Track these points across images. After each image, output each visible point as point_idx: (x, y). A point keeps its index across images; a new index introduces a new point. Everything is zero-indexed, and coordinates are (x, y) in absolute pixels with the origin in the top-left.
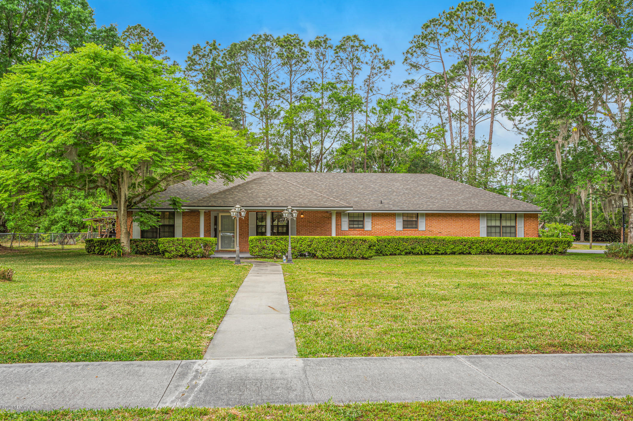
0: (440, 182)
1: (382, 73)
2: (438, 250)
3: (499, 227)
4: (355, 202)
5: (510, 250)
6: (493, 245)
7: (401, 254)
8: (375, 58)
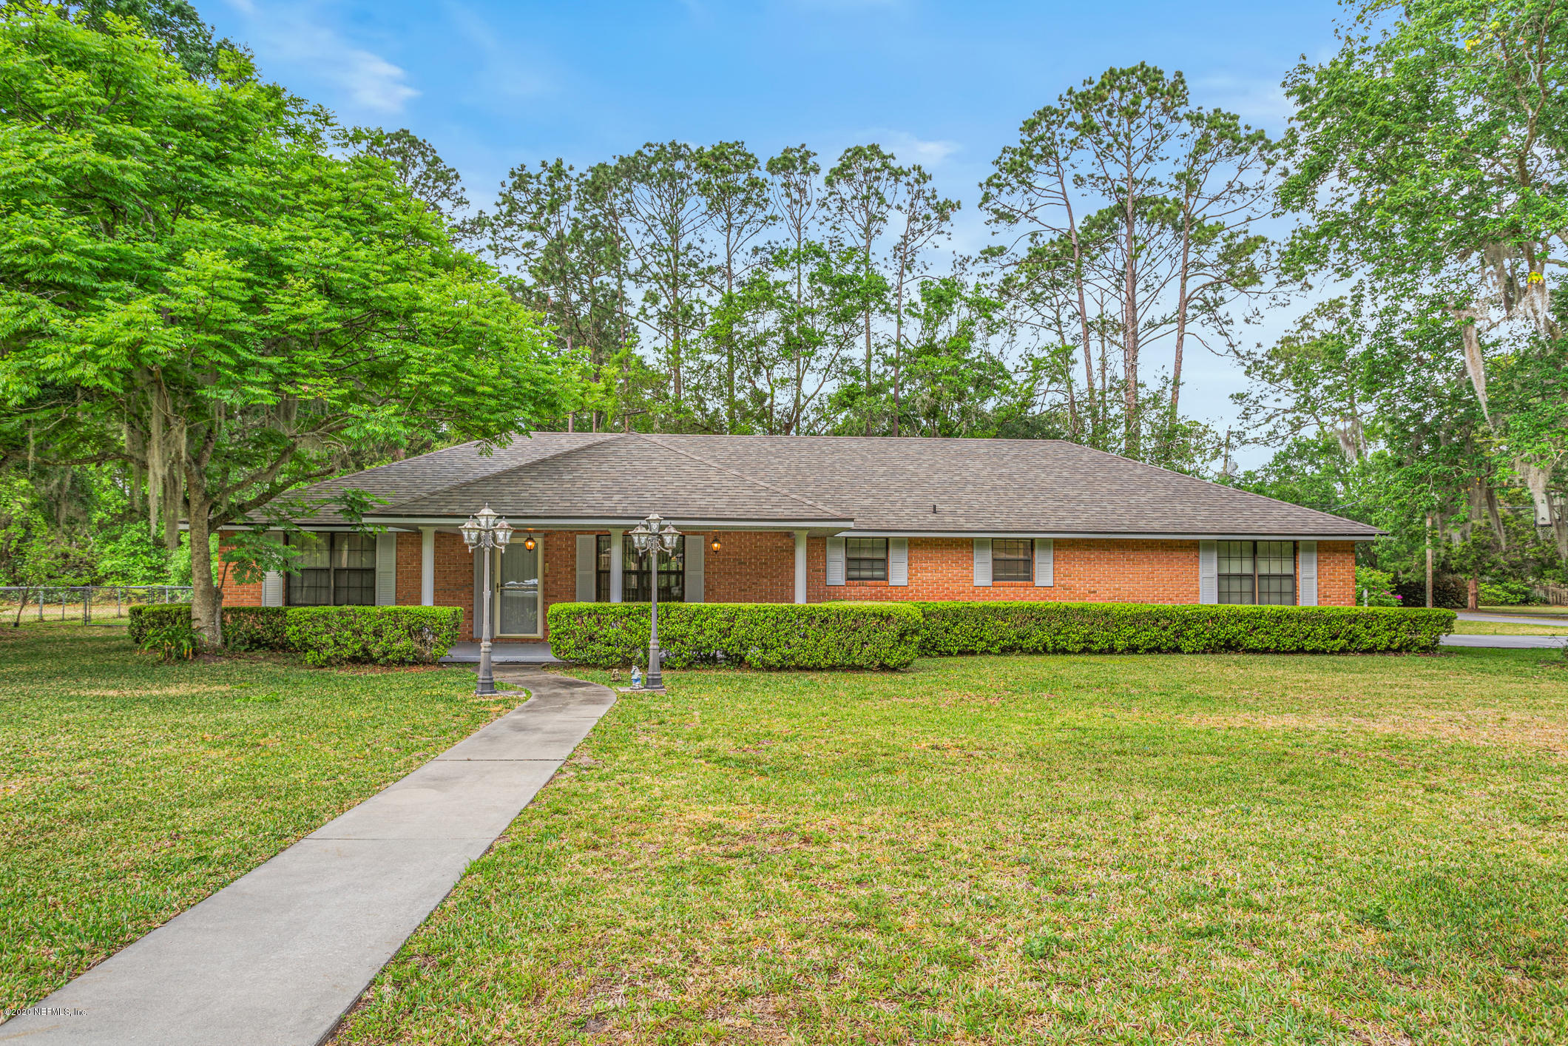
0: (1085, 459)
1: (932, 231)
2: (1092, 642)
3: (1251, 577)
4: (863, 508)
5: (1289, 642)
6: (1241, 627)
7: (989, 652)
8: (917, 197)
